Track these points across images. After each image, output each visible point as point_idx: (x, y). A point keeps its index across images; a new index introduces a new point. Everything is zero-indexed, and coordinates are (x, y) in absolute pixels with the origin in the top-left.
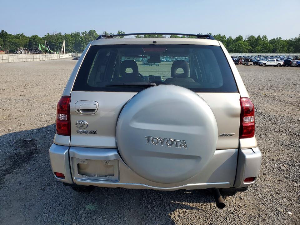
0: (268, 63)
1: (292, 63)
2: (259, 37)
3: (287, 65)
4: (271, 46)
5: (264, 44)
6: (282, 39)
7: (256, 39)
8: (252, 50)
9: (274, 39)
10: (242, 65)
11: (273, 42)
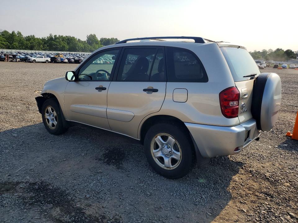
0: (38, 60)
1: (57, 59)
2: (13, 32)
3: (53, 62)
4: (28, 42)
5: (20, 40)
6: (36, 37)
7: (10, 34)
8: (9, 46)
9: (29, 36)
10: (10, 61)
11: (29, 39)
